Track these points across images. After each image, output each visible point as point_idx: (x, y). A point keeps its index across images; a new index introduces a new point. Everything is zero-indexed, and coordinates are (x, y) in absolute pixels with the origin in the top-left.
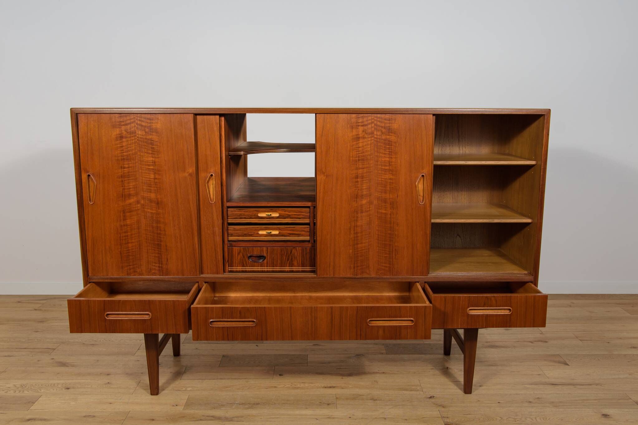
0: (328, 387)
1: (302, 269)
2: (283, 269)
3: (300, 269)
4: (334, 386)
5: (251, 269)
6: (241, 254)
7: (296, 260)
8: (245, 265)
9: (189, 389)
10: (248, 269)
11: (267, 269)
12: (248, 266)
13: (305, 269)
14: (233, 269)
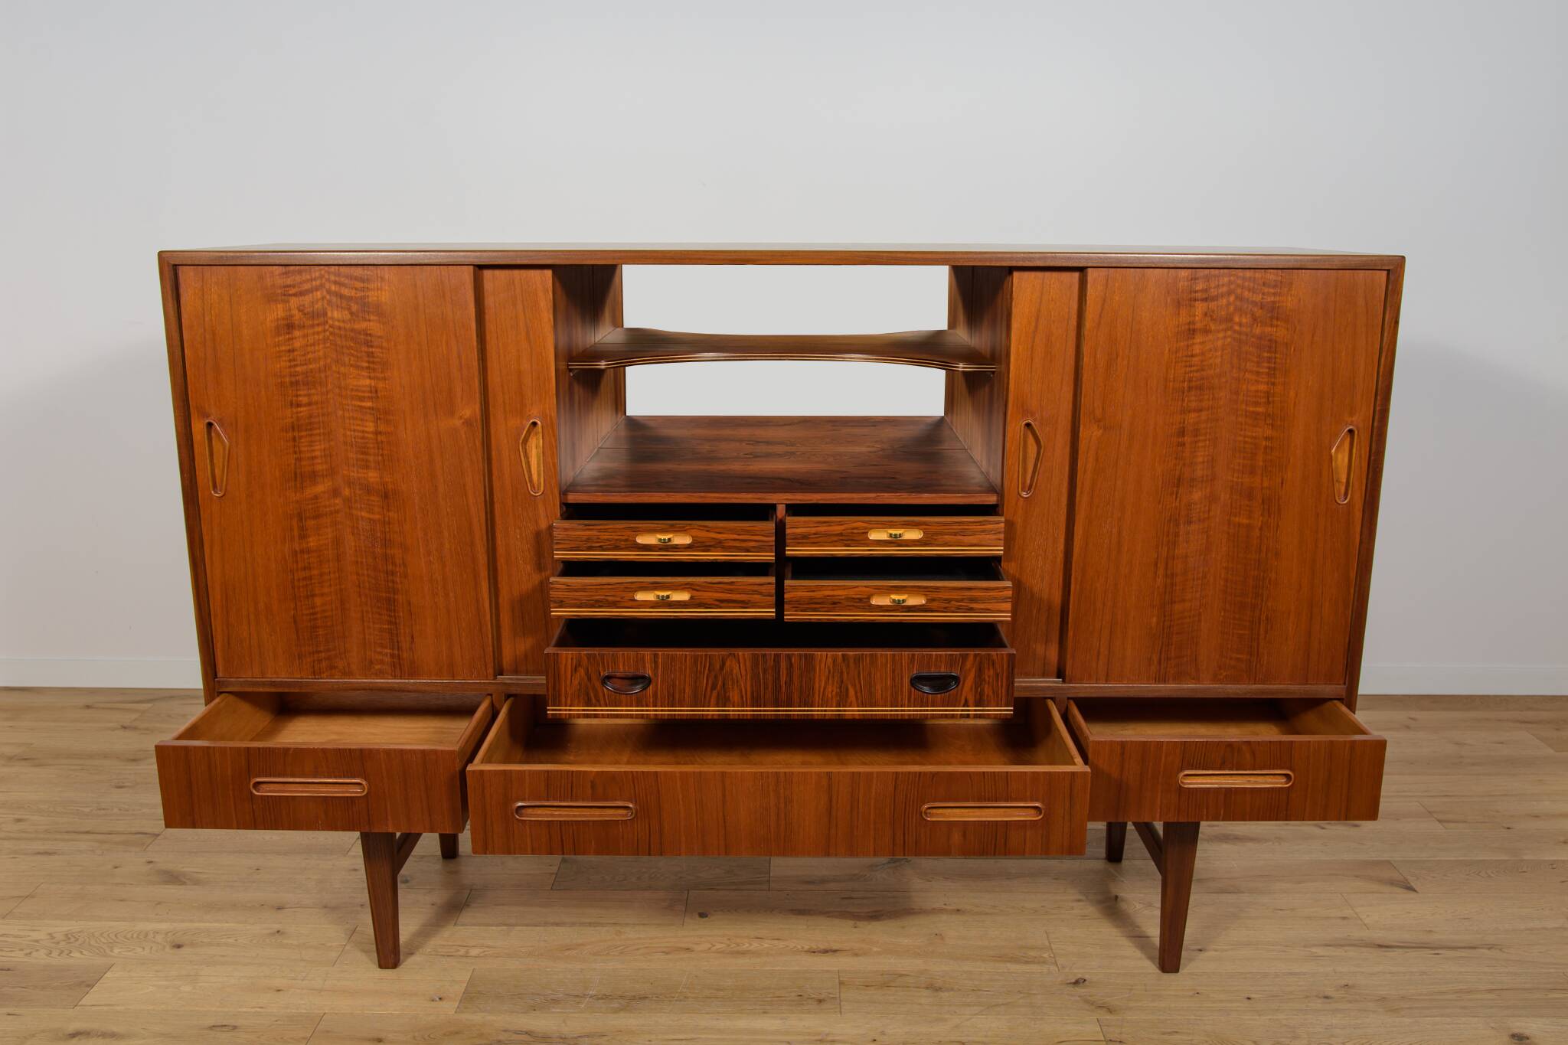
0: (820, 952)
1: (753, 711)
2: (700, 711)
3: (747, 711)
4: (834, 948)
5: (611, 710)
6: (582, 671)
7: (735, 687)
8: (594, 701)
9: (474, 952)
10: (602, 710)
11: (656, 711)
12: (602, 702)
13: (760, 711)
14: (560, 710)
